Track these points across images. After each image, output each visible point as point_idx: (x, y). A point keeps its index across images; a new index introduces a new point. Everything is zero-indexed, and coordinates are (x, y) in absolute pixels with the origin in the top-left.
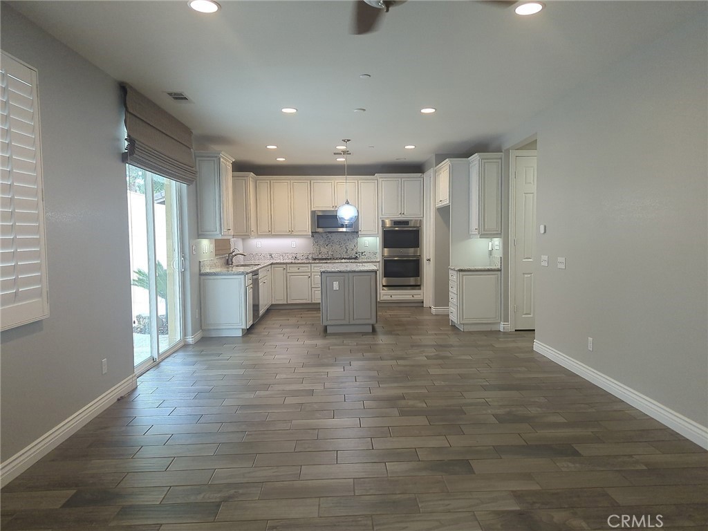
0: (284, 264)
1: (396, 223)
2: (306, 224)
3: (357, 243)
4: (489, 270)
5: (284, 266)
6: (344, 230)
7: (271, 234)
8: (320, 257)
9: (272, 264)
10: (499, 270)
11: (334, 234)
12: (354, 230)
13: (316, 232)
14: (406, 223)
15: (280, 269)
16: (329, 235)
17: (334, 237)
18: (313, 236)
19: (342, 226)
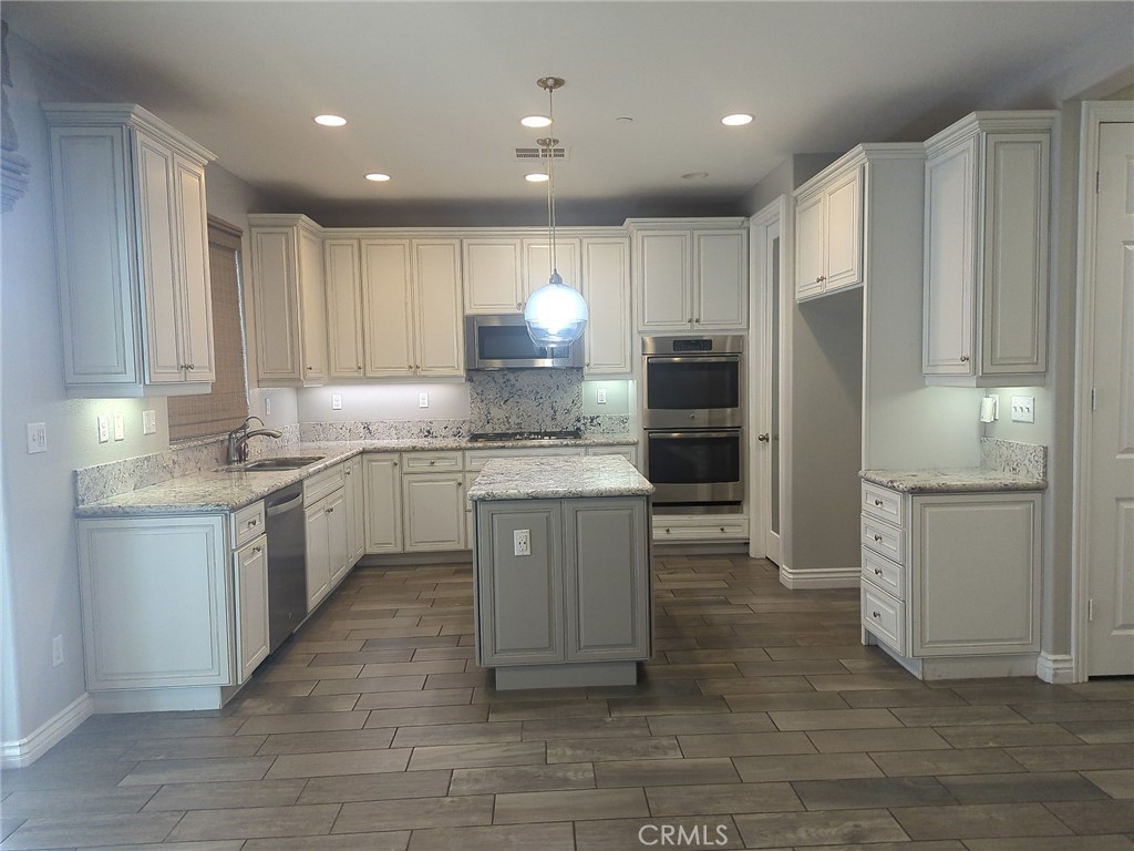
0: (393, 451)
1: (682, 344)
2: (452, 350)
3: (579, 395)
4: (1006, 489)
5: (395, 457)
6: (547, 363)
7: (363, 376)
8: (489, 429)
9: (364, 452)
10: (1039, 489)
11: (524, 373)
12: (573, 365)
13: (478, 370)
14: (704, 344)
15: (383, 465)
16: (511, 376)
17: (524, 380)
18: (469, 379)
19: (543, 355)
